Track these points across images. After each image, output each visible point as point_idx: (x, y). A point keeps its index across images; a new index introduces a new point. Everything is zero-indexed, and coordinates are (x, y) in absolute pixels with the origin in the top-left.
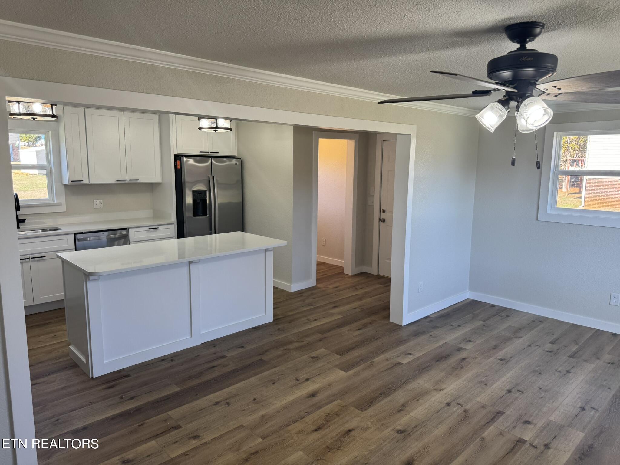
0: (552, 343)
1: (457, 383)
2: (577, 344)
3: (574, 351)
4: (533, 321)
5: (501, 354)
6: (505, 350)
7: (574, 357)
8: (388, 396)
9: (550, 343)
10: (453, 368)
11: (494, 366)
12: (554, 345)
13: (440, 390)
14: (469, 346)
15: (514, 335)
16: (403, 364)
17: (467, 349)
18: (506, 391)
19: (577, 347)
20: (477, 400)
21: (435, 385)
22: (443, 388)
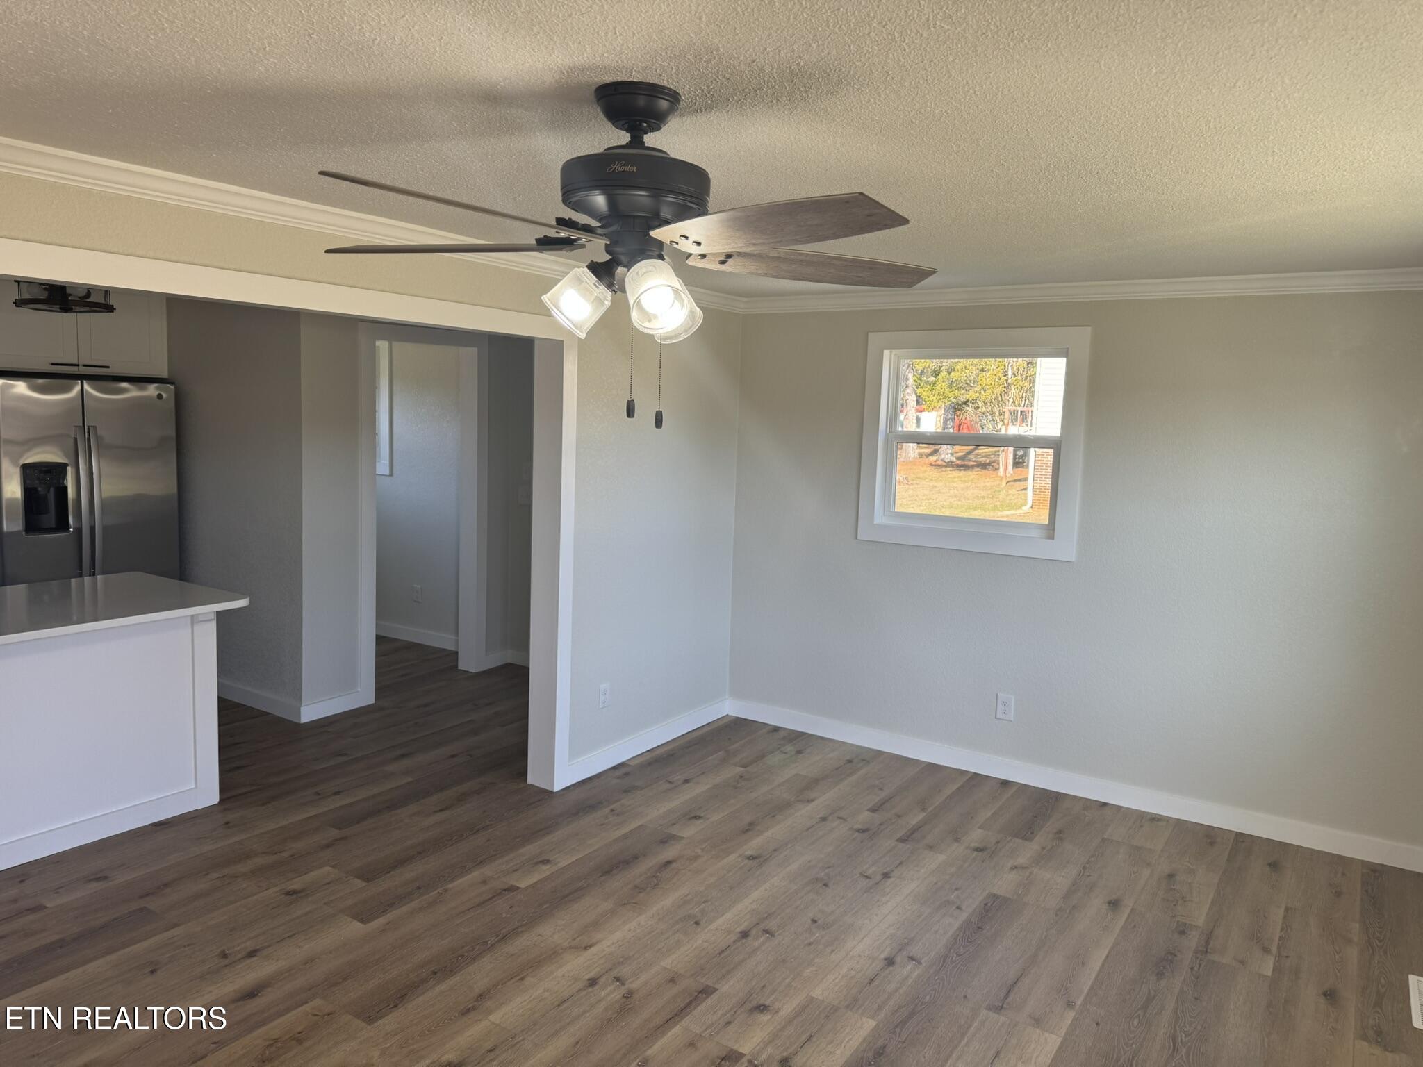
0: (873, 810)
1: (633, 925)
2: (924, 810)
3: (914, 826)
4: (850, 761)
5: (754, 845)
6: (768, 834)
7: (910, 839)
8: (452, 976)
9: (868, 810)
10: (636, 887)
11: (731, 874)
12: (876, 815)
13: (586, 948)
14: (690, 831)
15: (798, 797)
16: (518, 888)
17: (683, 838)
18: (738, 935)
19: (922, 816)
20: (663, 964)
21: (578, 937)
22: (594, 941)
